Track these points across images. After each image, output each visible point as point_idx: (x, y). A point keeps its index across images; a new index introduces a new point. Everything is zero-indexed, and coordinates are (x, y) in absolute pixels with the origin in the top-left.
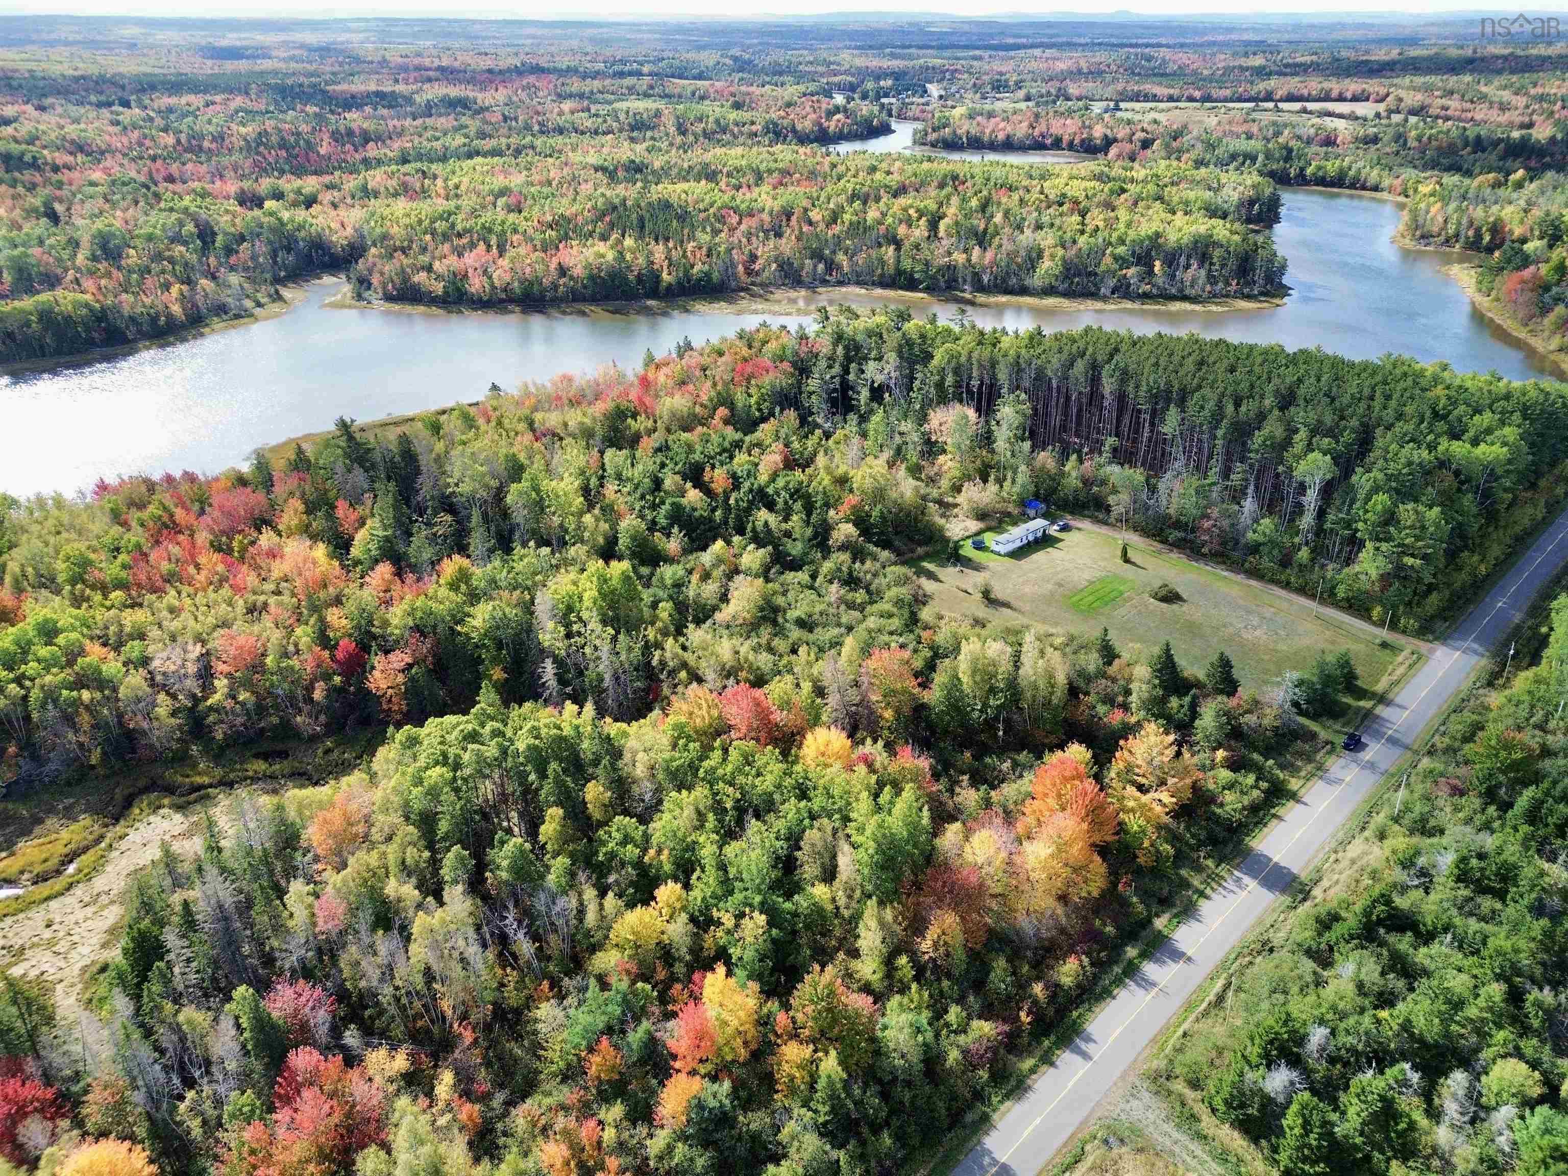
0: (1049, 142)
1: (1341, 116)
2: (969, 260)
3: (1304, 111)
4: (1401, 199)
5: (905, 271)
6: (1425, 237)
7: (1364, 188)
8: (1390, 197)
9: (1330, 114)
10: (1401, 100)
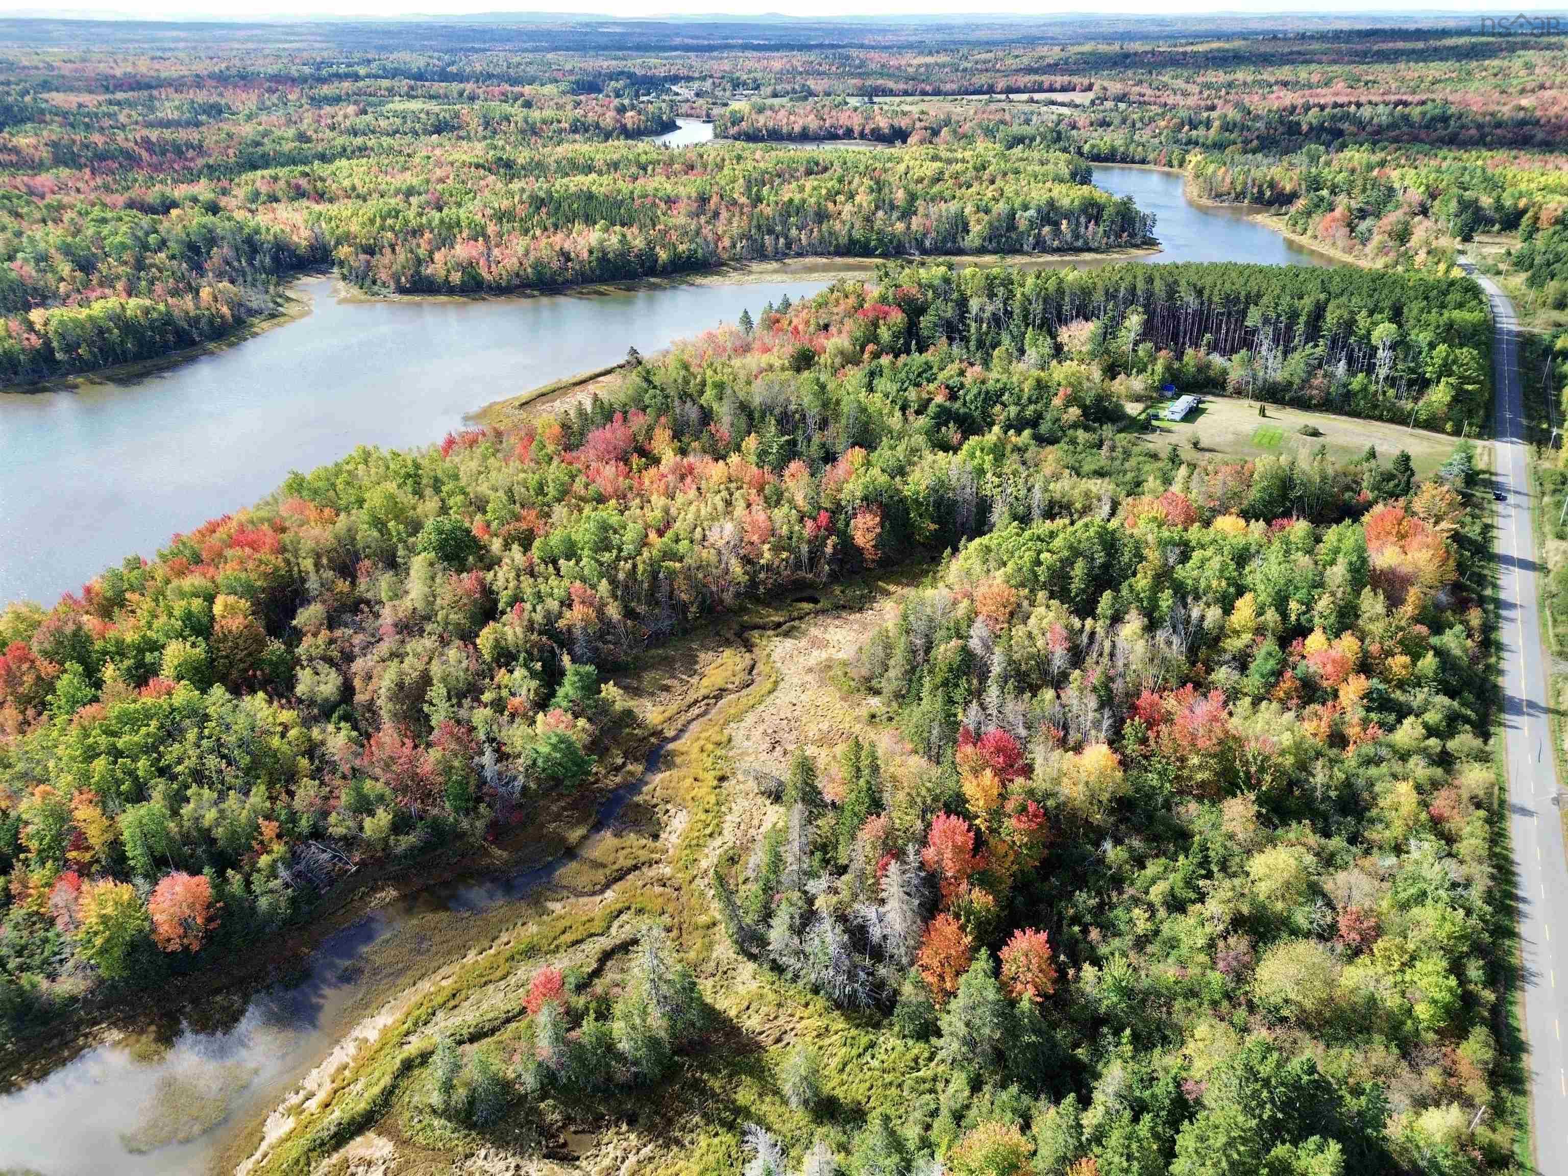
0: (841, 132)
1: (1063, 104)
2: (908, 228)
3: (1032, 101)
4: (1167, 169)
5: (858, 241)
6: (1218, 196)
7: (1133, 162)
8: (1157, 168)
9: (1053, 103)
10: (1105, 89)
